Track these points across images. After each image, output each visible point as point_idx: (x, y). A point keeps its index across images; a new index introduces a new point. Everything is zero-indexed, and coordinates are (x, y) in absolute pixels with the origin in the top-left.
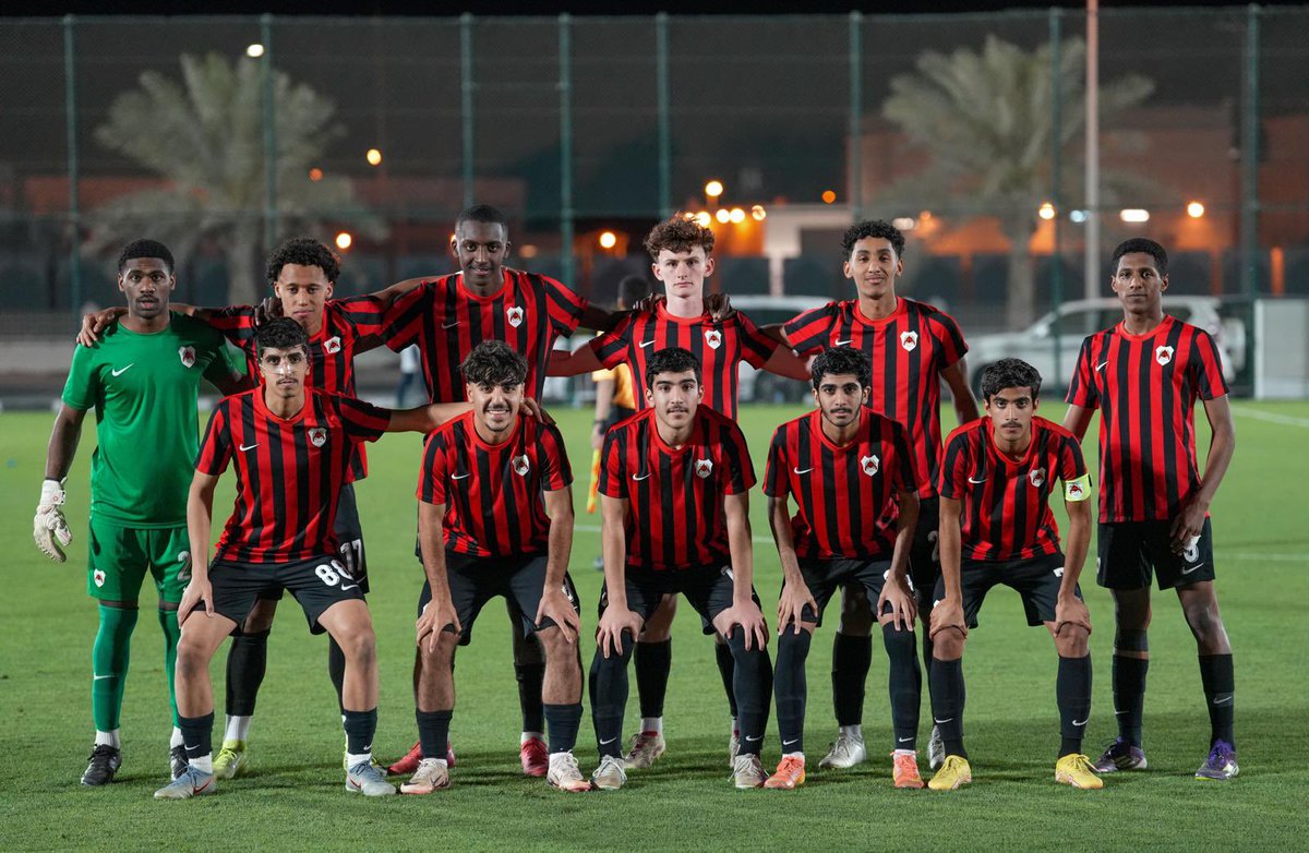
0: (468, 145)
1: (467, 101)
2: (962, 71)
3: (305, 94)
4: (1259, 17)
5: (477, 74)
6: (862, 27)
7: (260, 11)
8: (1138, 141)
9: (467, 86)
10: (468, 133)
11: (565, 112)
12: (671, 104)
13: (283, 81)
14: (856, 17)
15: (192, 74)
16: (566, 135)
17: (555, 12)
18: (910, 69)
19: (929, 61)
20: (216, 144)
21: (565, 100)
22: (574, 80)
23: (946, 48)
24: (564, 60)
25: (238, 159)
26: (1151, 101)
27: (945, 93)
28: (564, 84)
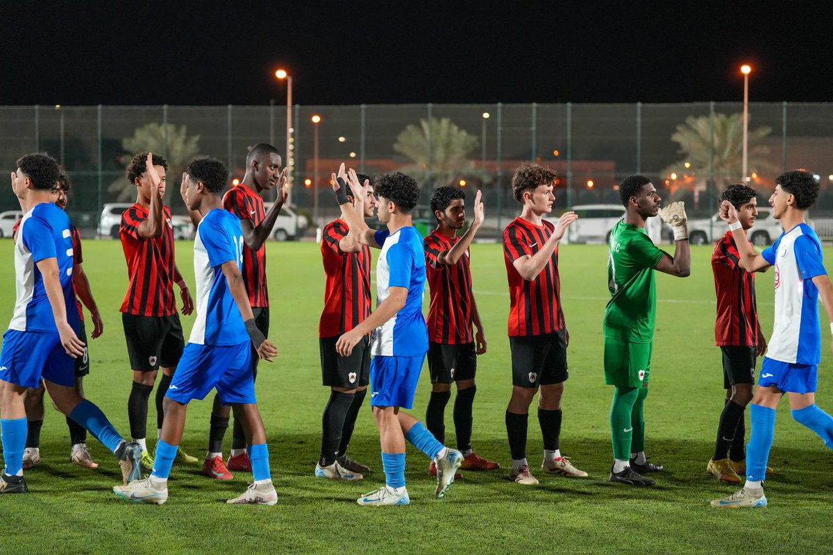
0: (499, 150)
1: (499, 134)
2: (701, 124)
3: (464, 133)
4: (787, 107)
5: (503, 124)
6: (642, 108)
7: (427, 102)
8: (766, 150)
9: (499, 128)
10: (499, 145)
11: (534, 138)
12: (572, 135)
13: (455, 128)
14: (639, 105)
15: (425, 125)
16: (534, 146)
17: (531, 102)
18: (683, 123)
19: (690, 120)
20: (433, 148)
21: (534, 134)
22: (537, 126)
23: (697, 116)
24: (534, 120)
25: (440, 154)
26: (770, 135)
27: (696, 132)
28: (534, 128)
